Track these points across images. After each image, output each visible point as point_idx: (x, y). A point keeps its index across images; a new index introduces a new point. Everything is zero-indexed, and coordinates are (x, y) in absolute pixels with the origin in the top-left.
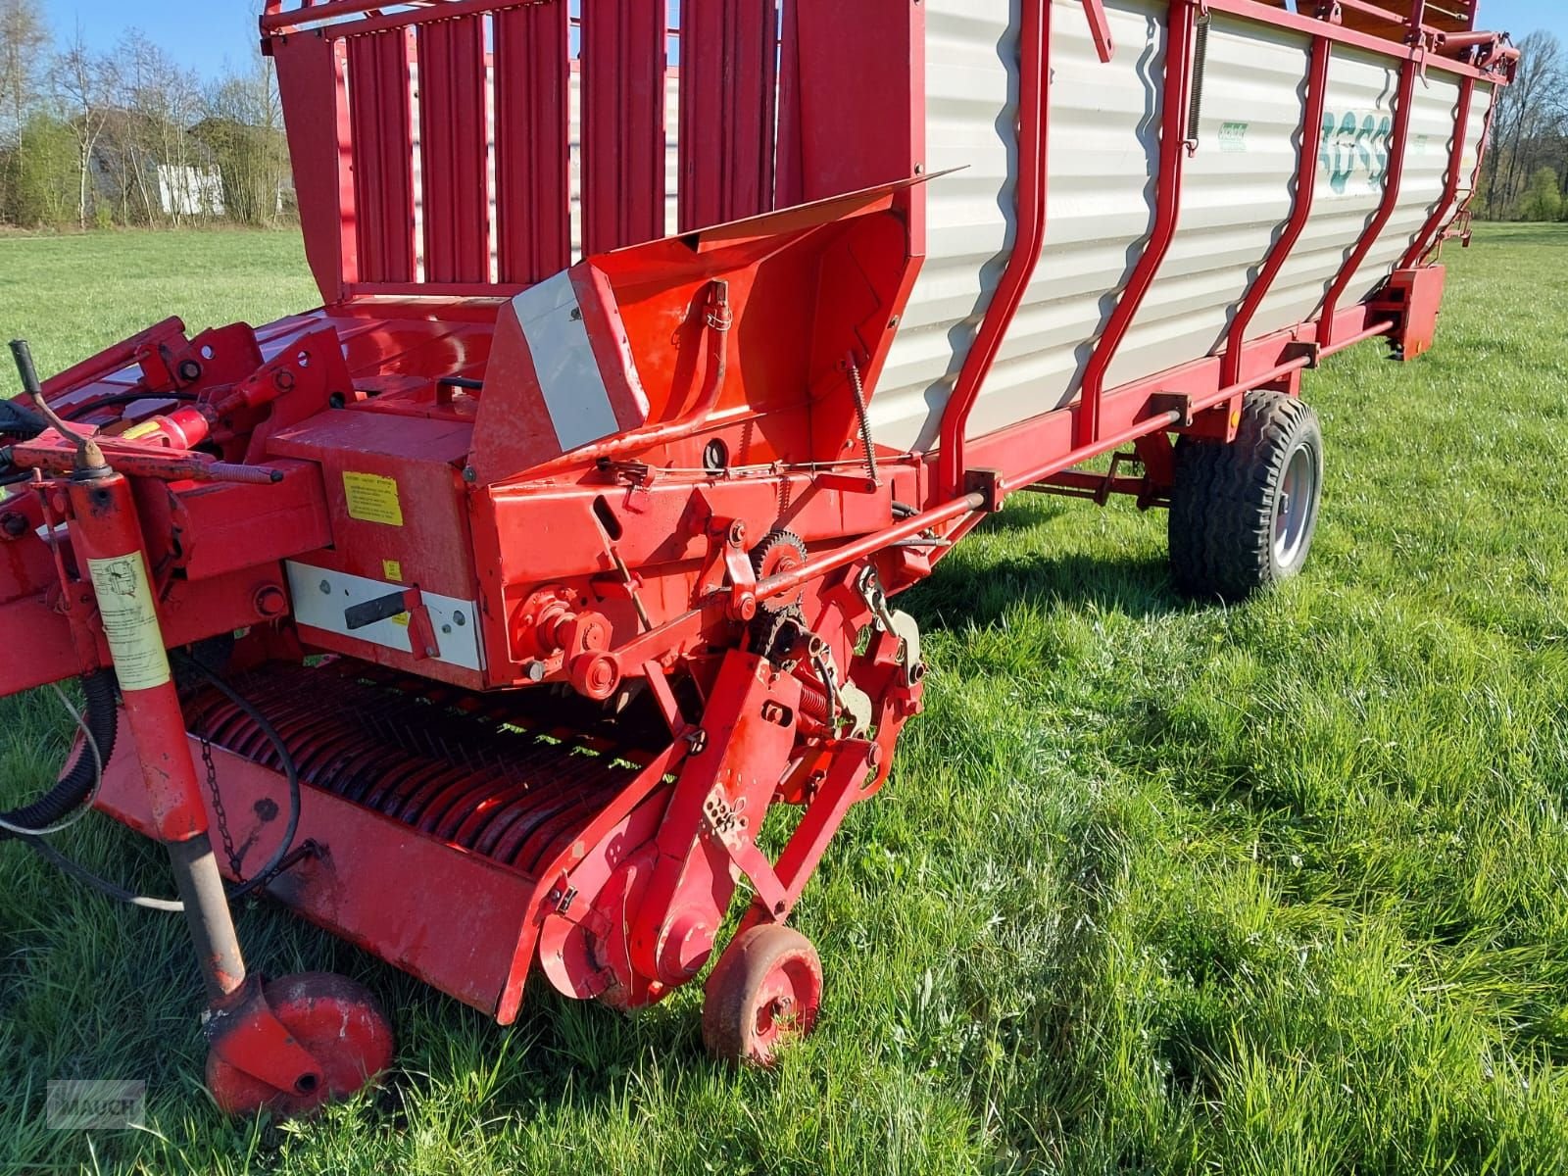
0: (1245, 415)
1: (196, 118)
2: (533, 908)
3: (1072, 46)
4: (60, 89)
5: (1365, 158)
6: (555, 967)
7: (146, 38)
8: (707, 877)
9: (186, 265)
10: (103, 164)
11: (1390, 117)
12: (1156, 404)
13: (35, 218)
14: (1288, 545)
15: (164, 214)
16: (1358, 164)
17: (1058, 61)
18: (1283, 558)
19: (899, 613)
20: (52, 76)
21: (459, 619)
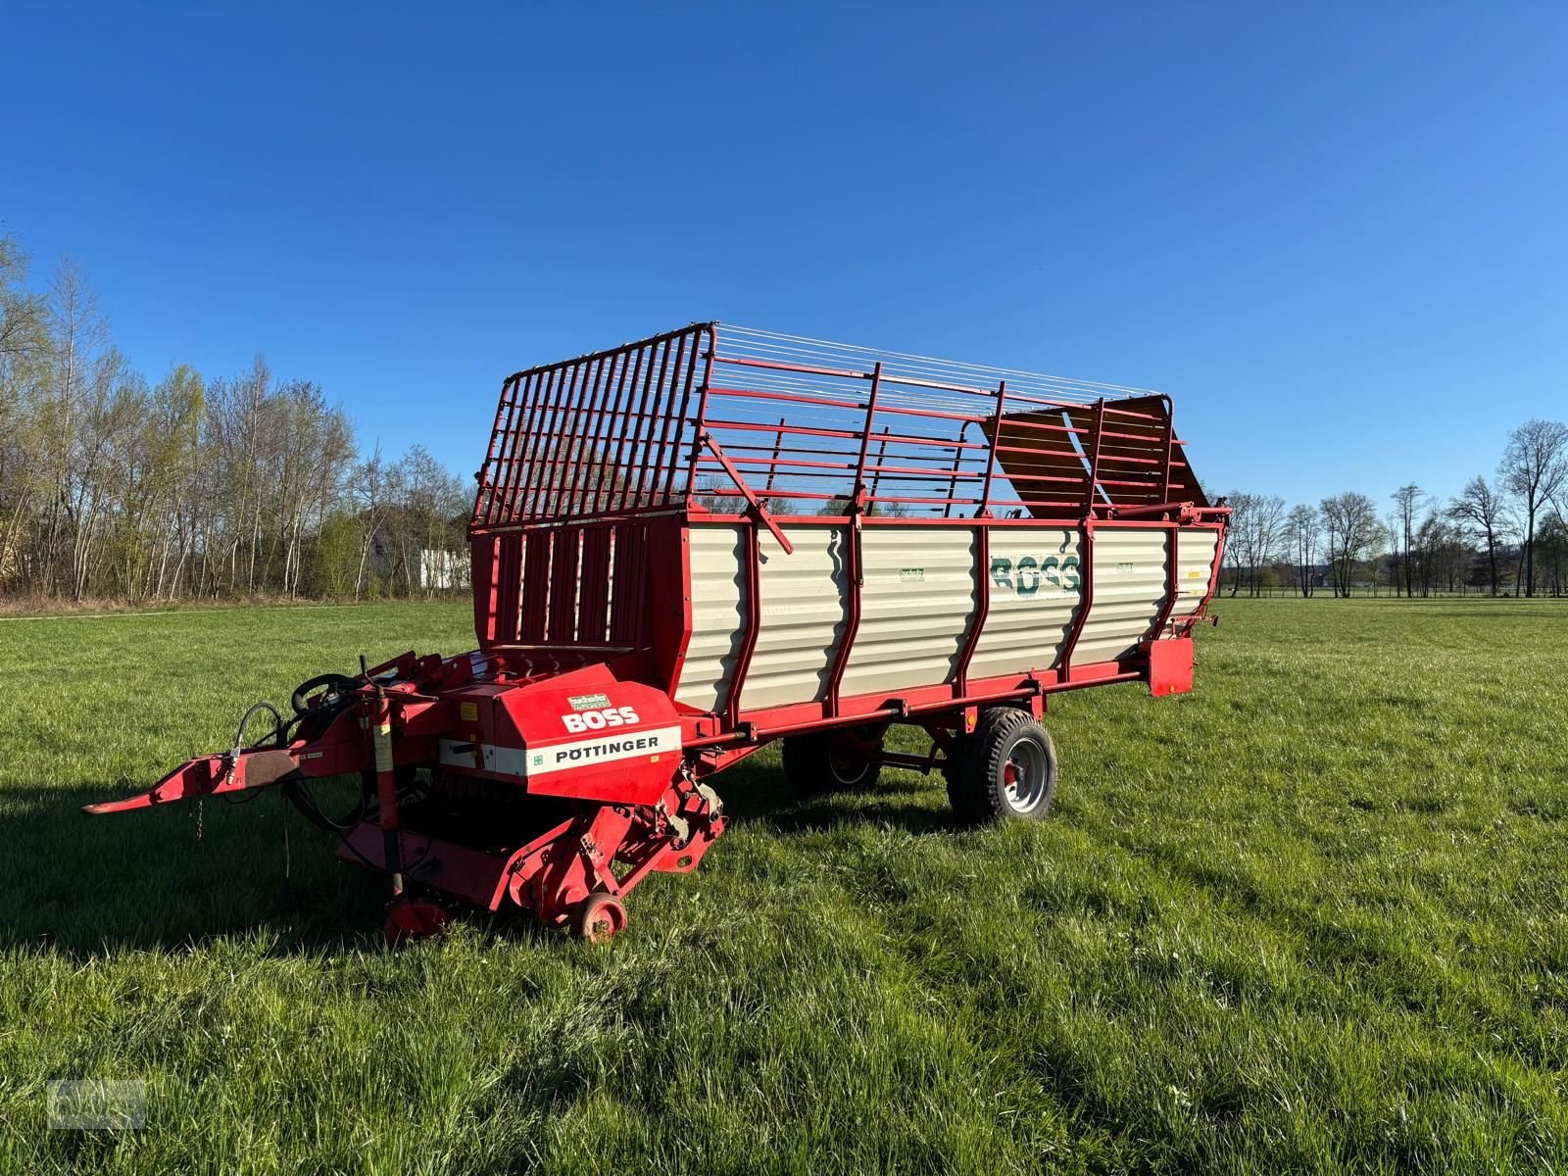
0: (981, 718)
1: (456, 514)
2: (507, 867)
3: (771, 548)
4: (356, 493)
5: (1054, 579)
6: (514, 890)
7: (426, 452)
8: (583, 873)
9: (432, 630)
10: (378, 548)
12: (889, 704)
13: (321, 592)
15: (421, 588)
16: (1045, 582)
18: (1022, 807)
19: (703, 785)
20: (351, 483)
21: (492, 753)
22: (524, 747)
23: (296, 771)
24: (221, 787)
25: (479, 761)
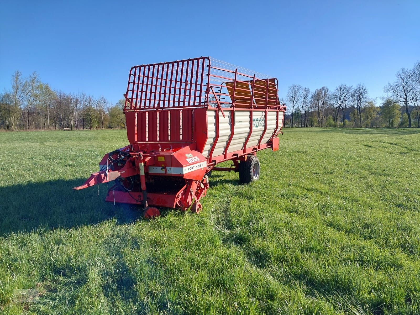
0: (247, 158)
2: (176, 197)
3: (221, 116)
5: (261, 124)
6: (177, 202)
8: (190, 197)
11: (264, 118)
12: (234, 155)
14: (256, 177)
16: (260, 125)
17: (220, 118)
18: (255, 178)
19: (206, 175)
21: (170, 169)
22: (182, 166)
23: (120, 176)
24: (105, 181)
25: (166, 171)
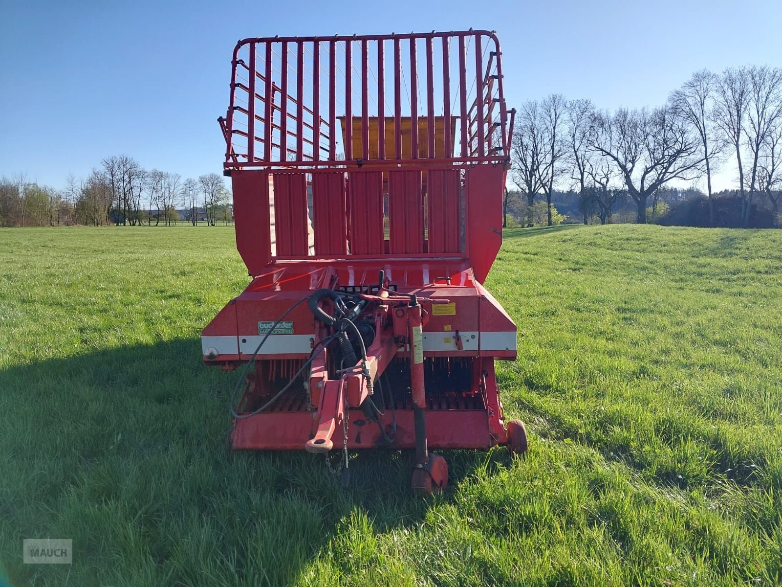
21: (473, 337)
25: (459, 345)
